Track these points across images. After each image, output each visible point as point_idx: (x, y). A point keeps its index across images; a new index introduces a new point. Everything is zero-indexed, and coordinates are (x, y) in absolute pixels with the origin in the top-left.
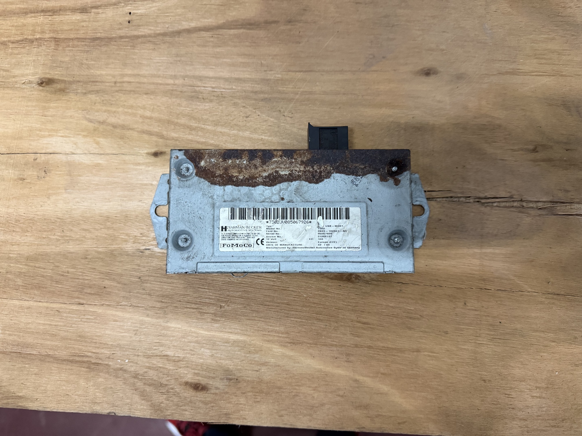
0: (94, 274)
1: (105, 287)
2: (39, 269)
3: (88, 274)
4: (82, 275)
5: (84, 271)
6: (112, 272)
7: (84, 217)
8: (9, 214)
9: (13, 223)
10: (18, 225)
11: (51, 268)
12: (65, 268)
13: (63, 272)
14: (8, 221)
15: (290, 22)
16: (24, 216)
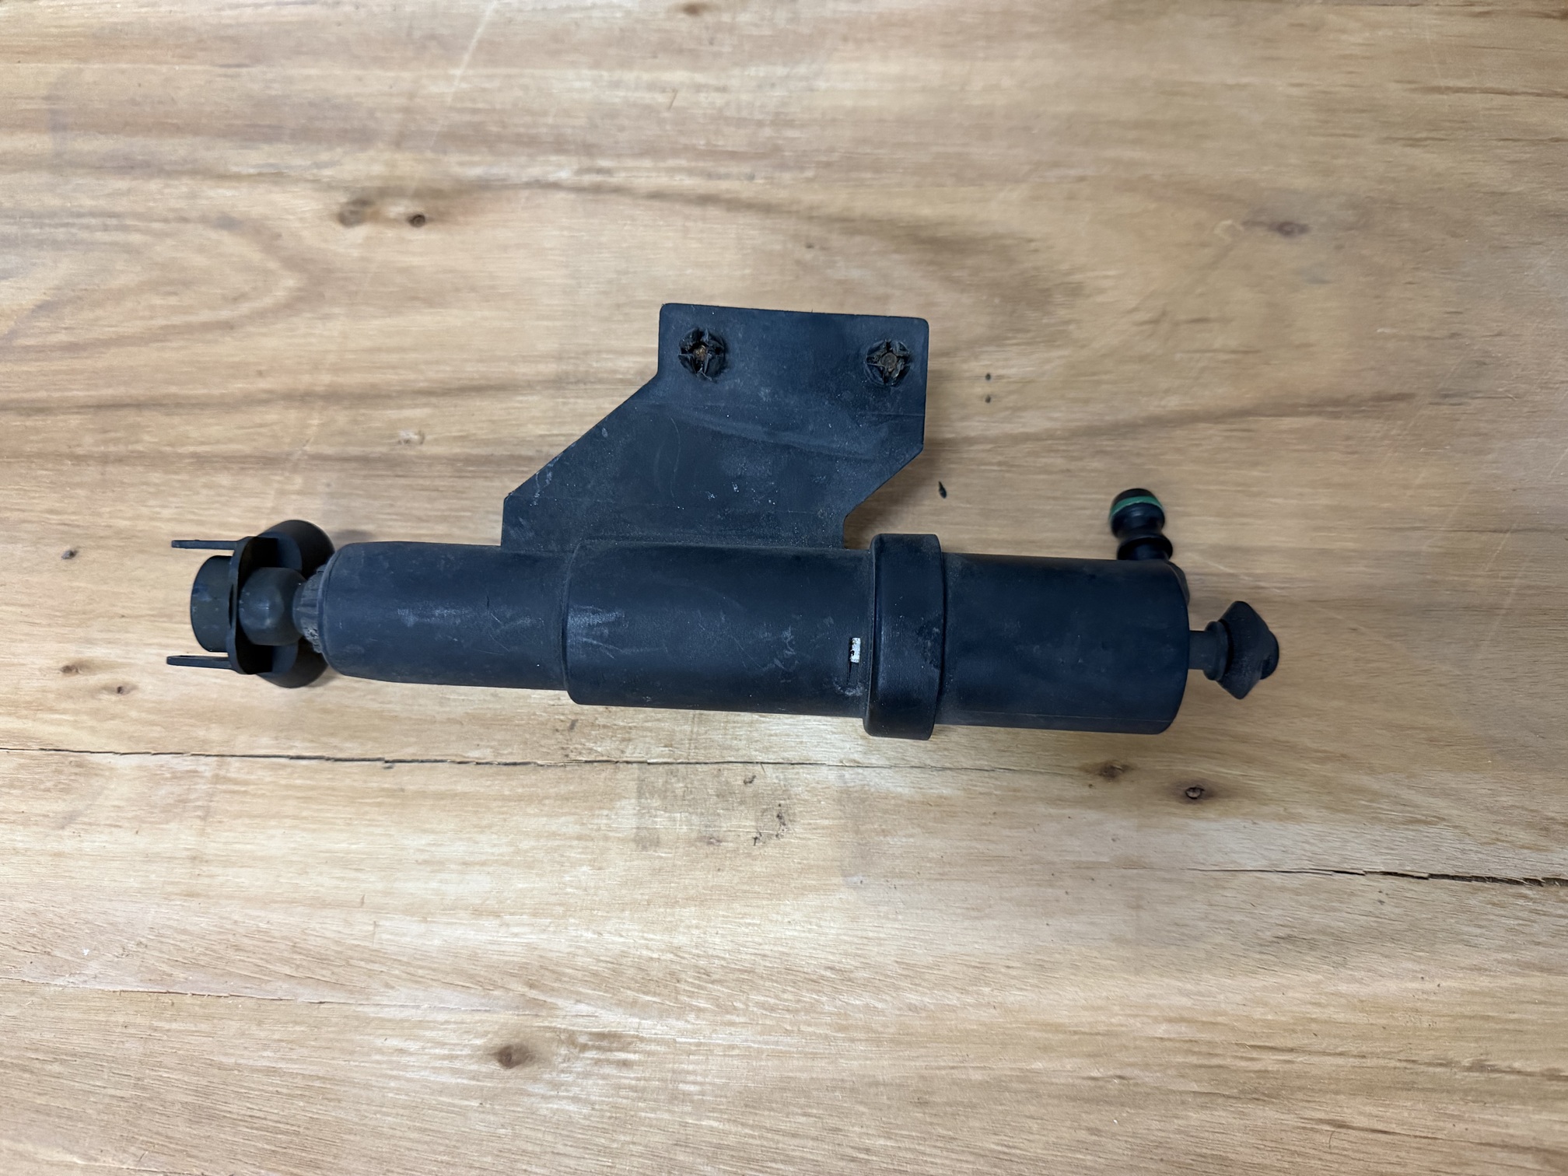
0: (954, 1156)
2: (777, 1137)
3: (935, 1156)
4: (915, 1162)
5: (922, 1148)
6: (1013, 1151)
7: (908, 966)
8: (676, 950)
9: (690, 980)
10: (704, 988)
11: (813, 1132)
12: (860, 1135)
13: (852, 1147)
14: (672, 974)
15: (1446, 396)
16: (724, 959)
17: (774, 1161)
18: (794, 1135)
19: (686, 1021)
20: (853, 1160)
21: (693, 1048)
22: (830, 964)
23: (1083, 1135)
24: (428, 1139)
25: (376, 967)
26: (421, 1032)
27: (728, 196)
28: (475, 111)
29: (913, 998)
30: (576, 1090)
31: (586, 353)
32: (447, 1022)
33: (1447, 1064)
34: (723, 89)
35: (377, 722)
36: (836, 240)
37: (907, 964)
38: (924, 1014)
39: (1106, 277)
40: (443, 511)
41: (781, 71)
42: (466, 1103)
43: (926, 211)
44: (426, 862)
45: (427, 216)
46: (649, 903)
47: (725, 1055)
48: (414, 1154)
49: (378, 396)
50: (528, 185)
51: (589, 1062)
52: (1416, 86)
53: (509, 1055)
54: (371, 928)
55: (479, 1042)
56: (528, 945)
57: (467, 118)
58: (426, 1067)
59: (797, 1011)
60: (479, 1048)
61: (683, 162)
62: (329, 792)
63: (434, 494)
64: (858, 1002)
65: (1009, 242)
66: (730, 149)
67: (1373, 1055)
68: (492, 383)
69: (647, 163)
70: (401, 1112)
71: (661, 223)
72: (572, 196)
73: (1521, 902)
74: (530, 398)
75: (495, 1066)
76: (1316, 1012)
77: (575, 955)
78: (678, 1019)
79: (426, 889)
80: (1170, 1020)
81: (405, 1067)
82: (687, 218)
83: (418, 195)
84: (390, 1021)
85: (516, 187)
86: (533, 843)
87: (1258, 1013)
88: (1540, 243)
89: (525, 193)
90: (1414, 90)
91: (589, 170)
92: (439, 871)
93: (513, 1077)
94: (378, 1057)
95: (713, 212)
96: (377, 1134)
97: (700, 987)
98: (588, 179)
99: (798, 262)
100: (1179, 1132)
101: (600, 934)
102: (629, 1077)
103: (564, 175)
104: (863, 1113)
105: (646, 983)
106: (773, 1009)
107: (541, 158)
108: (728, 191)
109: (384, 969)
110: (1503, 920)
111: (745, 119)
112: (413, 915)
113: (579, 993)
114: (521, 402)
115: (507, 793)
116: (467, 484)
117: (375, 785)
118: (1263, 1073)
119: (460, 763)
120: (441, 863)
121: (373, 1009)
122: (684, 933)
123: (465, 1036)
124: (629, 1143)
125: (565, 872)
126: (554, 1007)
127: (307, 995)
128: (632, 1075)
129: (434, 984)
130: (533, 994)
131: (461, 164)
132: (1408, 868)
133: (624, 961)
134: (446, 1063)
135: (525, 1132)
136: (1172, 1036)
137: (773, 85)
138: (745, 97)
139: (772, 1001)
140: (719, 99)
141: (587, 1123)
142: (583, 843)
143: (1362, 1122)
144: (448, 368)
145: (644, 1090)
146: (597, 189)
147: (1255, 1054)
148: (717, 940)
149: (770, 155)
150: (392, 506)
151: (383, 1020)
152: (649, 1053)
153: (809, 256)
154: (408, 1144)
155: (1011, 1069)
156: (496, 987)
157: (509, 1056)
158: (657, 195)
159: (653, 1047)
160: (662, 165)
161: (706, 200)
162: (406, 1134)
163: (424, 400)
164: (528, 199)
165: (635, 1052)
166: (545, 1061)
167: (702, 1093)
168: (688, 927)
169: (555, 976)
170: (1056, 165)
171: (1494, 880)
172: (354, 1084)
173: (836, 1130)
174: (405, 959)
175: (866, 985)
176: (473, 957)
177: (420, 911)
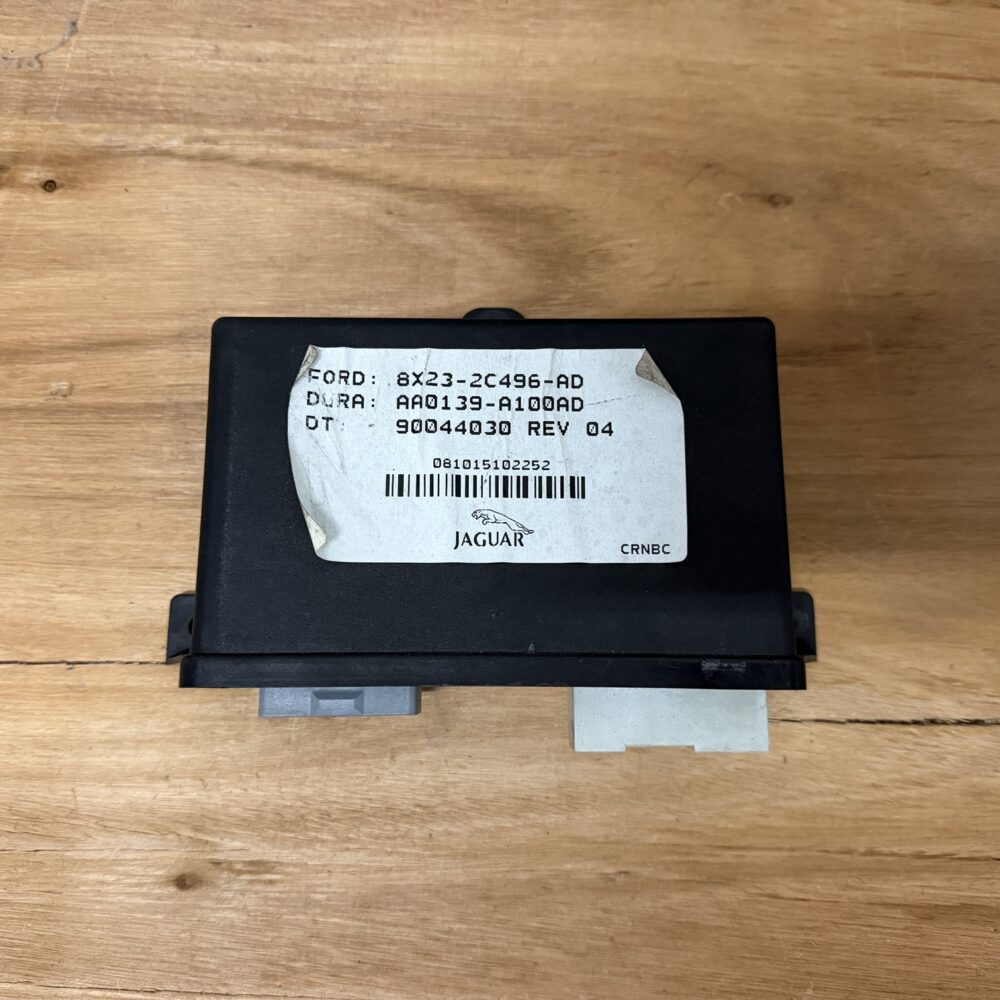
1: (536, 963)
2: (382, 927)
3: (496, 933)
4: (481, 938)
5: (486, 928)
6: (549, 927)
7: (475, 801)
8: (303, 799)
9: (316, 820)
10: (326, 825)
11: (410, 923)
12: (444, 922)
13: (438, 931)
14: (302, 816)
15: (887, 347)
16: (340, 803)
17: (381, 943)
18: (395, 925)
19: (315, 850)
20: (438, 939)
21: (320, 868)
22: (418, 802)
23: (599, 914)
24: (127, 944)
25: (76, 822)
26: (116, 868)
27: (319, 164)
28: (92, 78)
29: (479, 823)
30: (235, 903)
31: (205, 310)
32: (135, 860)
33: (849, 852)
34: (311, 61)
35: (57, 632)
36: (412, 206)
37: (476, 799)
38: (487, 835)
39: (631, 245)
40: (94, 453)
41: (361, 44)
42: (153, 917)
43: (485, 182)
44: (107, 742)
45: (57, 181)
46: (282, 766)
47: (343, 872)
48: (119, 955)
49: (30, 352)
50: (144, 153)
51: (244, 882)
52: (885, 70)
53: (184, 880)
54: (69, 793)
55: (159, 873)
56: (191, 800)
57: (85, 85)
58: (123, 893)
59: (395, 838)
60: (161, 877)
61: (278, 132)
62: (25, 689)
63: (85, 439)
64: (439, 829)
65: (551, 212)
66: (318, 118)
67: (801, 849)
68: (126, 338)
69: (247, 132)
70: (107, 926)
71: (262, 189)
72: (184, 163)
73: (909, 737)
74: (158, 352)
75: (173, 889)
76: (762, 821)
77: (227, 806)
78: (307, 848)
79: (110, 762)
80: (662, 831)
81: (107, 894)
82: (284, 184)
83: (47, 162)
84: (91, 861)
85: (134, 154)
86: (189, 724)
87: (722, 823)
88: (969, 214)
89: (142, 161)
90: (884, 74)
91: (197, 140)
92: (119, 748)
93: (189, 897)
94: (84, 888)
95: (306, 179)
96: (89, 942)
97: (323, 825)
98: (197, 148)
99: (380, 228)
100: (665, 907)
101: (245, 790)
102: (273, 891)
103: (174, 143)
104: (444, 907)
105: (282, 824)
106: (377, 838)
107: (155, 126)
108: (318, 160)
109: (83, 823)
110: (897, 751)
111: (329, 90)
112: (101, 782)
113: (233, 833)
114: (151, 355)
115: (166, 686)
116: (111, 430)
117: (61, 683)
118: (724, 865)
119: (128, 663)
120: (118, 741)
121: (77, 853)
122: (309, 786)
123: (149, 870)
124: (276, 937)
125: (215, 745)
126: (214, 844)
127: (24, 845)
128: (276, 890)
129: (123, 832)
130: (199, 836)
131: (84, 131)
132: (833, 716)
133: (264, 808)
134: (137, 889)
135: (200, 935)
136: (664, 842)
137: (354, 58)
138: (330, 68)
139: (377, 831)
140: (308, 70)
141: (245, 925)
142: (227, 723)
143: (789, 894)
144: (88, 326)
145: (285, 899)
146: (205, 157)
147: (719, 852)
148: (335, 790)
149: (352, 125)
150: (51, 449)
151: (84, 860)
152: (287, 874)
153: (387, 221)
154: (114, 949)
155: (550, 870)
156: (171, 832)
157: (183, 882)
158: (255, 163)
159: (290, 869)
160: (260, 133)
161: (299, 168)
162: (111, 942)
163: (69, 355)
164: (145, 166)
165: (277, 874)
166: (211, 884)
167: (328, 900)
168: (313, 781)
169: (214, 822)
170: (593, 140)
171: (891, 722)
172: (69, 909)
173: (425, 920)
174: (98, 815)
175: (445, 816)
176: (151, 811)
177: (107, 778)
